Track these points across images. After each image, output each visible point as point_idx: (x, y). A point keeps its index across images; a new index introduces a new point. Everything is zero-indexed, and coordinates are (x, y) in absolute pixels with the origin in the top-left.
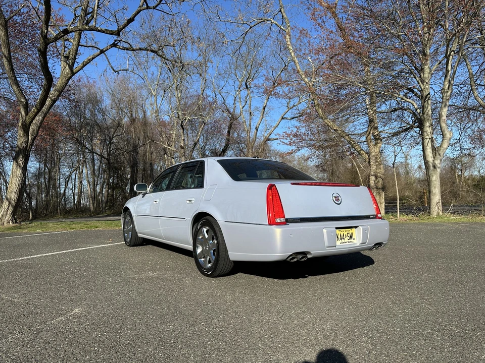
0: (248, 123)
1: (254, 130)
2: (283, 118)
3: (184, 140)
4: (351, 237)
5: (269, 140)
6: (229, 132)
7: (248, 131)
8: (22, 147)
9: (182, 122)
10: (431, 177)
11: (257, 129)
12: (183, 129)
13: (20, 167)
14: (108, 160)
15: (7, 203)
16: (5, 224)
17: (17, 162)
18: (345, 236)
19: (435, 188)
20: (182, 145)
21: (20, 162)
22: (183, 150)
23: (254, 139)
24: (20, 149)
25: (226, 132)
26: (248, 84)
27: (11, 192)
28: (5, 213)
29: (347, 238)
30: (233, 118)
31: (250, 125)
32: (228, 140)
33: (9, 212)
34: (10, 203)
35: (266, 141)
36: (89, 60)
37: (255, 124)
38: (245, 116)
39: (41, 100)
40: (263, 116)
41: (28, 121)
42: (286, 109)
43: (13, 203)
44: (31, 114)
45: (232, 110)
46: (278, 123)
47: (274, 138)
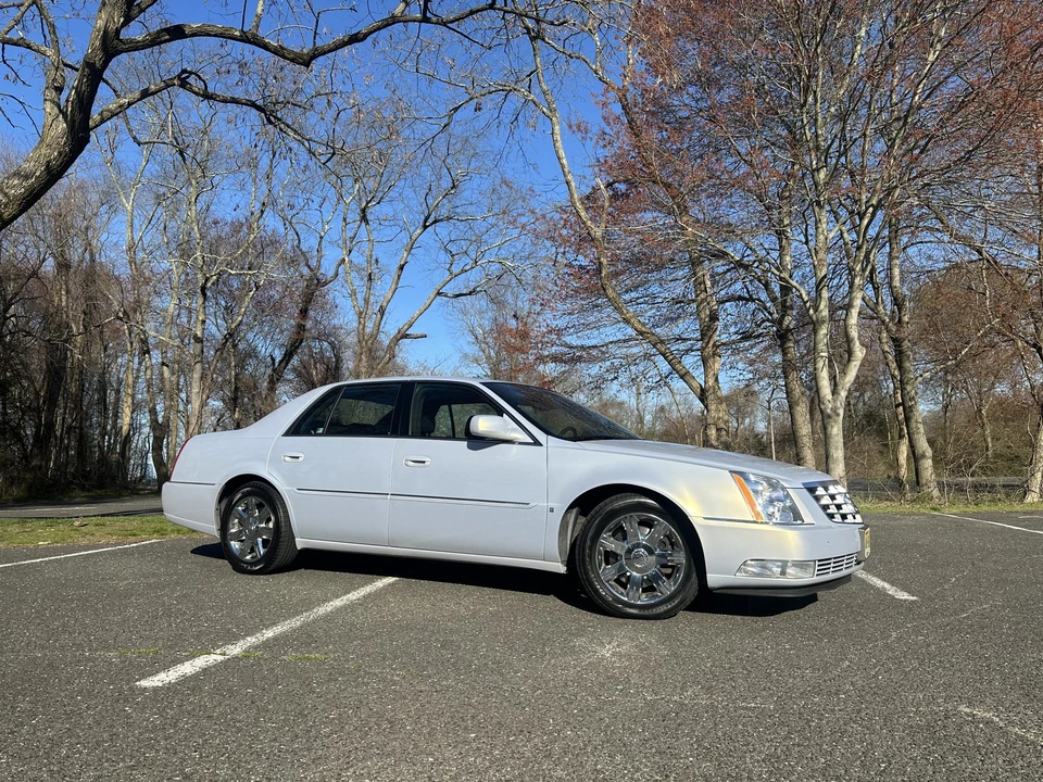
1: (374, 313)
2: (439, 294)
3: (203, 322)
5: (406, 336)
6: (304, 312)
7: (361, 313)
11: (382, 311)
12: (205, 295)
20: (199, 334)
22: (199, 345)
23: (375, 332)
31: (367, 301)
32: (301, 328)
35: (401, 338)
36: (120, 106)
37: (379, 301)
40: (397, 284)
42: (447, 276)
46: (428, 303)
47: (419, 333)
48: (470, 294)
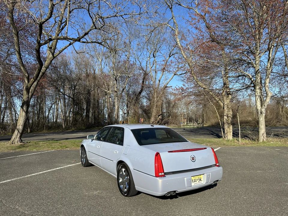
0: (154, 77)
1: (157, 82)
2: (175, 75)
3: (117, 87)
4: (200, 180)
5: (166, 87)
6: (143, 82)
7: (154, 82)
8: (25, 101)
9: (116, 77)
10: (259, 119)
11: (159, 81)
12: (116, 81)
13: (24, 111)
14: (73, 99)
15: (17, 132)
16: (16, 143)
17: (23, 109)
18: (197, 180)
19: (262, 125)
20: (116, 90)
21: (25, 109)
22: (116, 93)
23: (158, 87)
24: (24, 101)
25: (141, 82)
26: (154, 54)
27: (19, 125)
28: (16, 137)
29: (198, 180)
30: (146, 74)
31: (156, 79)
32: (143, 87)
33: (18, 136)
34: (18, 131)
35: (165, 88)
36: (63, 49)
37: (159, 78)
38: (153, 74)
39: (36, 75)
40: (163, 73)
41: (29, 86)
42: (177, 69)
43: (20, 131)
44: (30, 83)
45: (145, 69)
46: (172, 77)
47: (170, 86)
48: (185, 73)
